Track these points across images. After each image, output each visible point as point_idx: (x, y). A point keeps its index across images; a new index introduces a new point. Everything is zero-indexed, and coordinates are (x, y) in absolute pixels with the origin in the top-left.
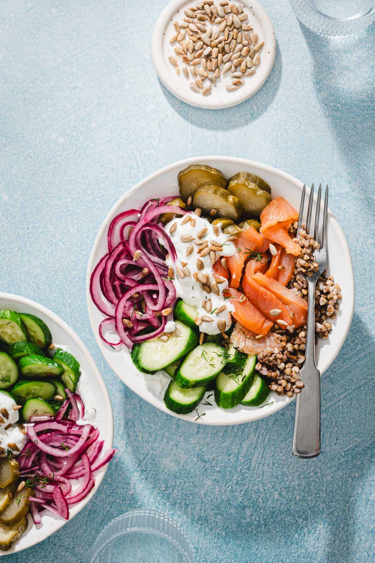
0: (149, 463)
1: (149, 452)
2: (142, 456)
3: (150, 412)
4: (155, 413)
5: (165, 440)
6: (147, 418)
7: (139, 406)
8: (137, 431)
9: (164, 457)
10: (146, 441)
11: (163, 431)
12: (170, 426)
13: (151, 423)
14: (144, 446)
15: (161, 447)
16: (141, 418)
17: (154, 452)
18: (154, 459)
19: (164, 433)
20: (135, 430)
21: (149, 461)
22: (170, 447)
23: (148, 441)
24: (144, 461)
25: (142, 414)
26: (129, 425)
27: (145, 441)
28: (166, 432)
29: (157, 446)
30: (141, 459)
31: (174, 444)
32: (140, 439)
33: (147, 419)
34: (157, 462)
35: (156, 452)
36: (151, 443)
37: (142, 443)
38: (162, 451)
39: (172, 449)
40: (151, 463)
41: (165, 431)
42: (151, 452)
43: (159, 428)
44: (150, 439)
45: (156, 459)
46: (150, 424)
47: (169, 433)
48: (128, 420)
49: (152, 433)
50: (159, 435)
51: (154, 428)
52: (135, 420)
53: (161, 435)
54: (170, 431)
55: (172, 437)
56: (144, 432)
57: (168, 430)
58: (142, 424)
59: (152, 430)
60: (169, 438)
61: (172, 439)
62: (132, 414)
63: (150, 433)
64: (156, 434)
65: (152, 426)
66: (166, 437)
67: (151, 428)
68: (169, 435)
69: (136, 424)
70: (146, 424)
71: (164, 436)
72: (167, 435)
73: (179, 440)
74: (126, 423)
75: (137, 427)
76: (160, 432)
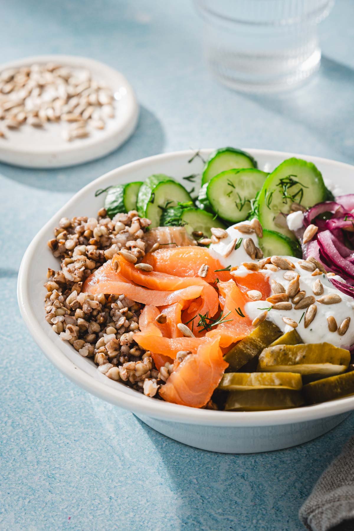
3: (222, 502)
4: (231, 500)
6: (218, 509)
7: (199, 496)
8: (208, 528)
11: (254, 521)
12: (264, 512)
13: (229, 515)
16: (207, 511)
19: (257, 523)
20: (203, 528)
25: (209, 505)
26: (189, 524)
28: (260, 521)
33: (220, 511)
41: (258, 521)
43: (245, 519)
46: (226, 517)
47: (265, 522)
48: (185, 518)
49: (235, 526)
50: (249, 528)
51: (235, 520)
52: (199, 515)
53: (252, 526)
54: (266, 519)
55: (273, 526)
56: (220, 528)
57: (262, 519)
58: (213, 519)
59: (233, 523)
60: (268, 528)
61: (274, 527)
62: (190, 510)
63: (231, 528)
64: (242, 526)
65: (231, 518)
66: (263, 527)
67: (232, 521)
68: (267, 524)
69: (202, 520)
70: (219, 518)
71: (259, 527)
72: (262, 525)
73: (287, 527)
74: (183, 522)
75: (204, 524)
76: (250, 524)
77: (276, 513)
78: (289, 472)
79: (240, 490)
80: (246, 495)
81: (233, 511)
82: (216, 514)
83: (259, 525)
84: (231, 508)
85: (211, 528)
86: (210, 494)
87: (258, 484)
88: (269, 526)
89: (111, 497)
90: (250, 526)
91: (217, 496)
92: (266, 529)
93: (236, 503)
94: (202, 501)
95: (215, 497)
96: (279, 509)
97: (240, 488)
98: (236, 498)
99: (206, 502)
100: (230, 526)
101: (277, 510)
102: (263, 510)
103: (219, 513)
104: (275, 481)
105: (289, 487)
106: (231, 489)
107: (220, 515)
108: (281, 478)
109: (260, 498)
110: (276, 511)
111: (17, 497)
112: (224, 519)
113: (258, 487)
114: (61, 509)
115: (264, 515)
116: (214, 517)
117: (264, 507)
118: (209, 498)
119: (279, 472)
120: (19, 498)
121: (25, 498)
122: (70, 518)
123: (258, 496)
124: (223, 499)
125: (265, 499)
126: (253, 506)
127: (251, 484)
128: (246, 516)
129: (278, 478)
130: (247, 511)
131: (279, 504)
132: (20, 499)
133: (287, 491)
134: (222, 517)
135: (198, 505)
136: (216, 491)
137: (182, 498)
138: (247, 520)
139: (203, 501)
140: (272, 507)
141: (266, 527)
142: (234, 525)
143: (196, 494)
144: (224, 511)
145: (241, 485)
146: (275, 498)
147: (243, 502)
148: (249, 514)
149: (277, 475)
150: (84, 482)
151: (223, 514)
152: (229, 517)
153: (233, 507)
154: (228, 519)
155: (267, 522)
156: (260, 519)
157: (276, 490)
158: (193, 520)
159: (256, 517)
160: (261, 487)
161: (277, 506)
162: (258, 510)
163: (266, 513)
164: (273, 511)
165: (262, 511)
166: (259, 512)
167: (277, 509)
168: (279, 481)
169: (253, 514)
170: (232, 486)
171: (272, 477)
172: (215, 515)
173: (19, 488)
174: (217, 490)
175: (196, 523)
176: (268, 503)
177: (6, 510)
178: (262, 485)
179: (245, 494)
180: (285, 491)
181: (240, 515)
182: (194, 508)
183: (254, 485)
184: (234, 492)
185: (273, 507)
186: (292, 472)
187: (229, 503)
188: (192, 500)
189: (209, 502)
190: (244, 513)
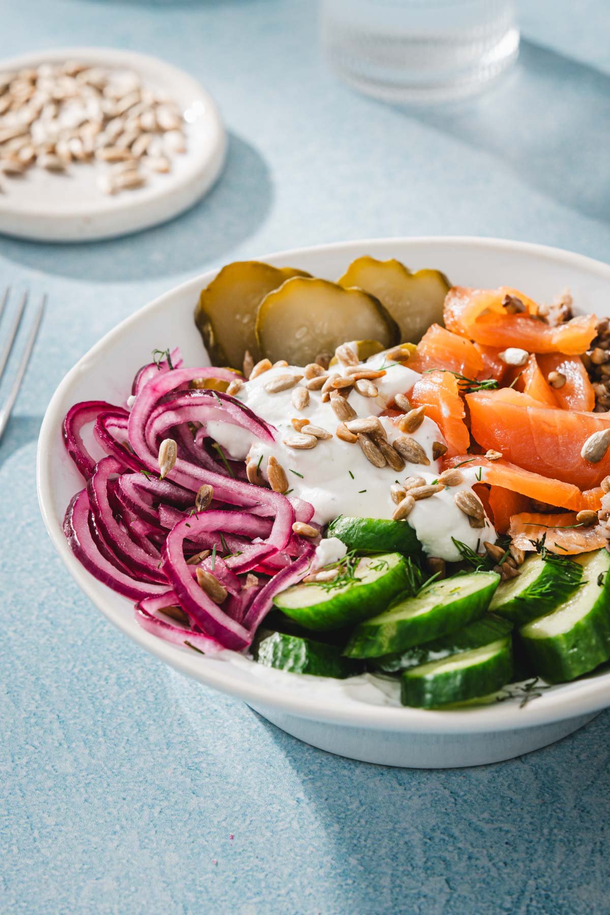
0: (538, 908)
1: (525, 884)
2: (508, 898)
3: (487, 800)
4: (503, 797)
5: (560, 850)
6: (483, 812)
7: (447, 792)
8: (468, 846)
9: (575, 884)
10: (505, 864)
11: (546, 831)
12: (561, 815)
13: (501, 821)
14: (505, 876)
15: (555, 865)
16: (465, 817)
17: (539, 881)
18: (547, 897)
19: (550, 834)
20: (460, 845)
21: (534, 903)
22: (582, 861)
23: (508, 861)
24: (519, 908)
25: (466, 806)
26: (437, 840)
27: (501, 864)
28: (555, 831)
29: (543, 866)
30: (508, 905)
31: (593, 851)
32: (484, 862)
33: (486, 815)
34: (561, 902)
35: (546, 879)
36: (520, 864)
37: (494, 869)
38: (565, 874)
39: (591, 863)
40: (544, 907)
41: (551, 830)
42: (531, 882)
43: (530, 827)
44: (515, 856)
45: (553, 896)
46: (497, 825)
47: (564, 831)
48: (428, 830)
49: (514, 841)
50: (538, 842)
51: (513, 830)
52: (451, 824)
53: (542, 840)
54: (565, 826)
55: (578, 837)
56: (488, 844)
57: (558, 826)
58: (475, 830)
59: (509, 835)
60: (569, 842)
61: (580, 840)
62: (435, 815)
63: (507, 843)
64: (526, 840)
65: (506, 827)
66: (561, 840)
67: (507, 832)
68: (567, 835)
69: (457, 834)
70: (486, 828)
71: (555, 841)
72: (560, 837)
73: (602, 839)
74: (425, 836)
75: (462, 838)
76: (538, 835)
77: (580, 816)
78: (596, 746)
79: (516, 780)
80: (526, 787)
81: (508, 815)
82: (480, 820)
83: (553, 838)
84: (503, 809)
85: (474, 845)
86: (465, 788)
87: (545, 768)
88: (571, 838)
89: (298, 798)
90: (540, 839)
91: (479, 791)
92: (567, 843)
93: (511, 802)
94: (453, 800)
95: (476, 792)
96: (585, 808)
97: (516, 776)
98: (510, 793)
99: (461, 801)
100: (506, 841)
101: (582, 811)
102: (558, 811)
103: (483, 819)
104: (573, 762)
105: (598, 770)
106: (501, 779)
107: (487, 823)
108: (583, 757)
109: (551, 791)
110: (580, 811)
111: (140, 804)
112: (495, 829)
113: (546, 773)
114: (216, 822)
115: (562, 820)
116: (477, 826)
117: (559, 806)
118: (465, 795)
119: (578, 747)
120: (142, 806)
121: (153, 806)
122: (232, 837)
123: (547, 788)
124: (489, 795)
125: (560, 793)
126: (541, 806)
127: (534, 768)
128: (531, 823)
129: (577, 757)
130: (530, 814)
131: (584, 801)
132: (145, 807)
133: (596, 779)
134: (490, 826)
135: (447, 807)
136: (475, 782)
137: (420, 797)
138: (533, 830)
139: (455, 800)
140: (573, 805)
141: (565, 840)
142: (513, 838)
143: (442, 788)
144: (493, 816)
145: (517, 770)
146: (576, 790)
147: (523, 800)
148: (535, 819)
149: (575, 751)
150: (250, 775)
151: (492, 821)
152: (502, 825)
153: (508, 808)
154: (501, 829)
155: (567, 832)
156: (555, 828)
157: (577, 777)
158: (441, 833)
159: (548, 823)
160: (550, 773)
161: (581, 804)
162: (549, 813)
163: (564, 816)
164: (575, 813)
165: (556, 813)
166: (551, 815)
167: (582, 809)
168: (580, 761)
169: (542, 819)
170: (501, 773)
171: (568, 755)
172: (478, 823)
173: (141, 789)
174: (477, 780)
175: (447, 838)
176: (564, 798)
177: (122, 828)
178: (553, 770)
179: (524, 785)
180: (592, 779)
181: (521, 821)
182: (442, 813)
183: (539, 770)
184: (506, 784)
185: (575, 806)
186: (601, 746)
187: (499, 801)
188: (436, 799)
189: (465, 801)
190: (528, 818)
